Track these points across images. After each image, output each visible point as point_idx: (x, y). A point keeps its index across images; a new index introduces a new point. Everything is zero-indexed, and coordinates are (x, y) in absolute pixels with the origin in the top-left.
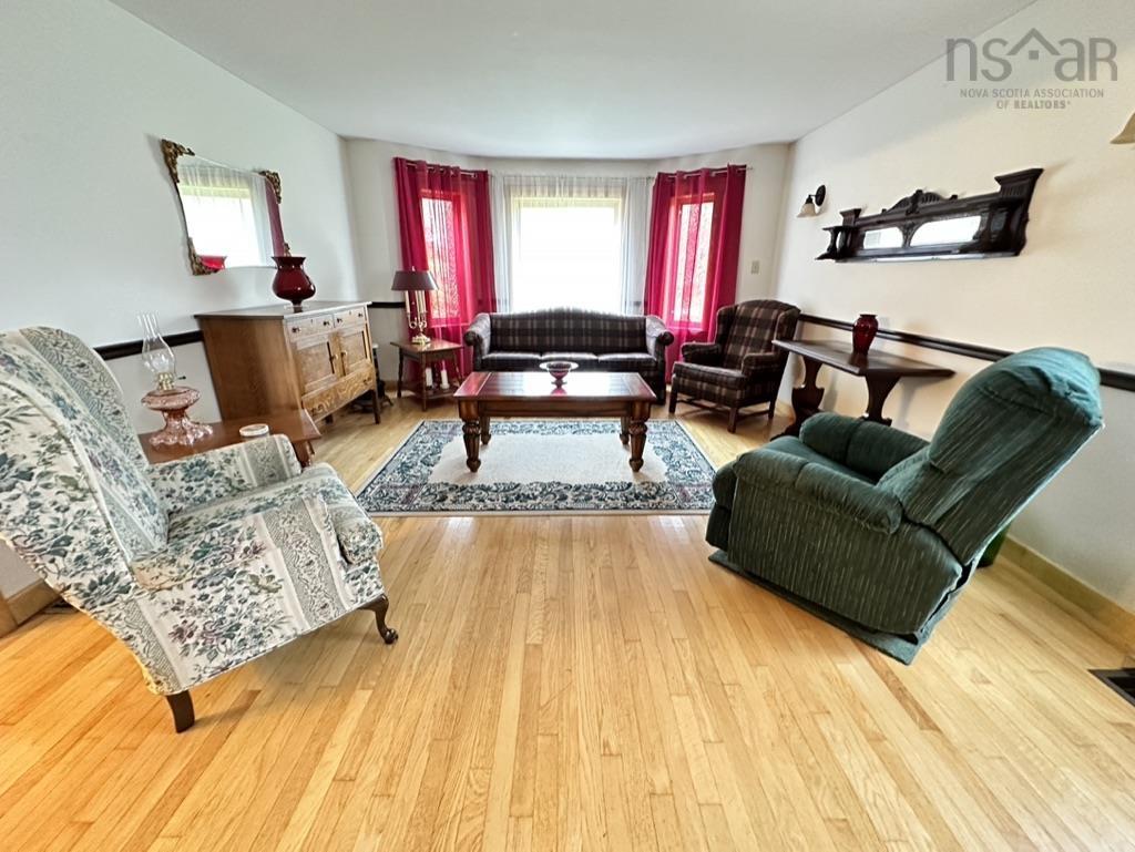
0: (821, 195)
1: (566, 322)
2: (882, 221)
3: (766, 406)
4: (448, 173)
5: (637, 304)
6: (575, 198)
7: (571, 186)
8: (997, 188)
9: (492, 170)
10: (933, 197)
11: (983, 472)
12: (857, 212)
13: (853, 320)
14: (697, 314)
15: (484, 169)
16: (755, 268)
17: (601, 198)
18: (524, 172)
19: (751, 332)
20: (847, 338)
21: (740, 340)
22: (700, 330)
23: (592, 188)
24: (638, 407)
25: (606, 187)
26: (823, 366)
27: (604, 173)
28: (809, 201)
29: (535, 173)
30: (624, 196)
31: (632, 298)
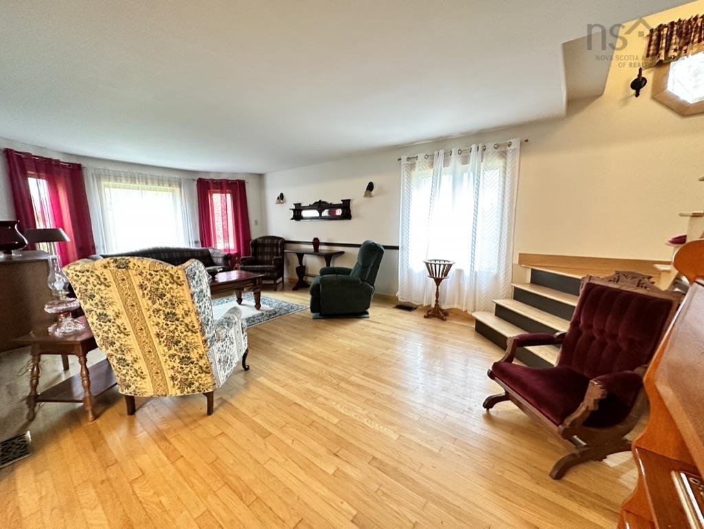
0: (281, 197)
1: (174, 254)
2: (310, 207)
3: (281, 279)
4: (51, 163)
5: (196, 242)
6: (150, 186)
7: (146, 179)
8: (342, 202)
9: (84, 164)
10: (324, 202)
11: (372, 265)
12: (300, 204)
13: (312, 241)
14: (232, 245)
15: (78, 163)
16: (256, 223)
17: (166, 187)
18: (111, 168)
19: (267, 250)
20: (311, 247)
21: (263, 253)
22: (235, 252)
23: (160, 181)
24: (257, 281)
25: (169, 181)
26: (305, 255)
27: (167, 175)
28: (278, 198)
29: (120, 170)
30: (180, 187)
31: (192, 239)
